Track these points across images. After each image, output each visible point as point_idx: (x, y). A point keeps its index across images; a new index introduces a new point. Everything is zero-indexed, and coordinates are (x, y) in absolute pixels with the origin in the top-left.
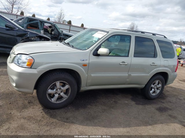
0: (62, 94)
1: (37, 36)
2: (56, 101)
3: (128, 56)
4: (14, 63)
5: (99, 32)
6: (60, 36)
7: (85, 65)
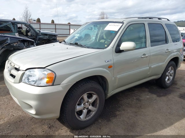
0: (90, 107)
1: (19, 41)
2: (86, 118)
3: (146, 47)
4: (23, 82)
5: (110, 24)
6: (38, 37)
7: (110, 67)
